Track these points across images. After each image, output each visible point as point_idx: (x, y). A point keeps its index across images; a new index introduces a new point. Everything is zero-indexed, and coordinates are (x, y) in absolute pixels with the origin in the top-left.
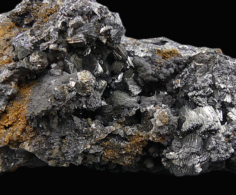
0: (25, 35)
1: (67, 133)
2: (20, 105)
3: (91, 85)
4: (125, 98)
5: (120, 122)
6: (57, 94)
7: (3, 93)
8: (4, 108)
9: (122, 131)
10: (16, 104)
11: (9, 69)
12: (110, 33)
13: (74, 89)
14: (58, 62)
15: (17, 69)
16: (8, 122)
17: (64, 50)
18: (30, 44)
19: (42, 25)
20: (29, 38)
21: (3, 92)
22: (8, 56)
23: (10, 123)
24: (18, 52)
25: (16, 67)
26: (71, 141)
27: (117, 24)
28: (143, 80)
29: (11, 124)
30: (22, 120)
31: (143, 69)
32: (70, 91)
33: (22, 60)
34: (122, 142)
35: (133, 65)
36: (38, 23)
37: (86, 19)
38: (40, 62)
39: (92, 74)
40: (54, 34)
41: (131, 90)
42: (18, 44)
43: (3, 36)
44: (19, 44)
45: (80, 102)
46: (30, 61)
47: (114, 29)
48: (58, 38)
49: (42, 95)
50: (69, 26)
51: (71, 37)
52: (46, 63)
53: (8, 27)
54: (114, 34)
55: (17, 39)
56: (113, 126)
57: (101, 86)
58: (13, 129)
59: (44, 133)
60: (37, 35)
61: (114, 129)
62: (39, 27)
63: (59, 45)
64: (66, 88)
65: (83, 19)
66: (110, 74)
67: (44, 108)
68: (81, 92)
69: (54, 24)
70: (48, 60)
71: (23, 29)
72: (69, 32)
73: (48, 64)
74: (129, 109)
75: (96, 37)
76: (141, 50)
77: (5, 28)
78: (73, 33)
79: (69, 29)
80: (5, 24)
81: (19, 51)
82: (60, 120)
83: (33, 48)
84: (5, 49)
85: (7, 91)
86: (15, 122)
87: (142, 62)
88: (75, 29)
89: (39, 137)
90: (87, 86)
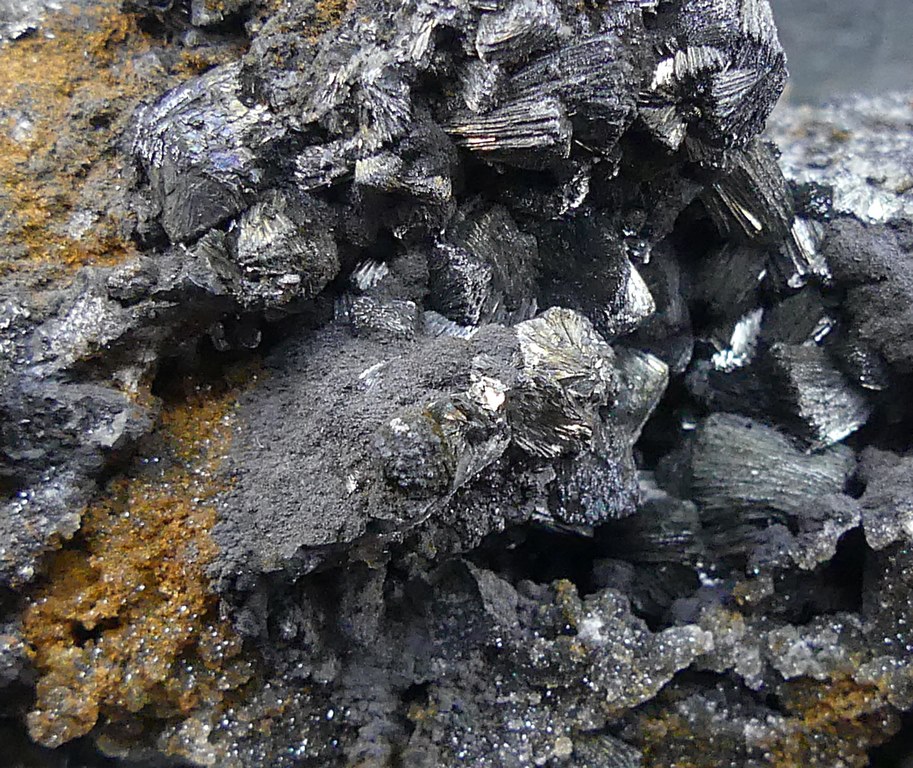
0: (209, 96)
1: (440, 666)
2: (169, 505)
3: (594, 399)
4: (775, 464)
5: (741, 602)
6: (406, 458)
7: (73, 433)
8: (74, 519)
9: (753, 655)
10: (144, 497)
11: (110, 298)
12: (708, 91)
13: (499, 425)
14: (398, 257)
15: (158, 297)
16: (92, 606)
17: (441, 186)
18: (243, 156)
19: (312, 40)
20: (232, 118)
21: (71, 425)
22: (99, 213)
23: (105, 608)
24: (169, 198)
25: (155, 283)
26: (460, 713)
27: (755, 36)
28: (883, 359)
29: (115, 614)
30: (176, 595)
31: (884, 293)
32: (474, 438)
33: (187, 246)
34: (748, 717)
35: (824, 271)
36: (286, 30)
37: (578, 12)
38: (299, 259)
39: (595, 328)
40: (385, 99)
41: (810, 418)
42: (169, 148)
43: (70, 95)
44: (175, 150)
45: (526, 492)
46: (241, 254)
47: (733, 67)
48: (408, 118)
49: (302, 454)
50: (476, 52)
51: (486, 114)
52: (330, 261)
53: (96, 39)
54: (730, 96)
55: (161, 120)
56: (705, 629)
57: (641, 391)
58: (126, 646)
59: (303, 670)
60: (279, 100)
61: (709, 646)
62: (294, 52)
63: (409, 158)
64: (450, 417)
65: (561, 10)
66: (688, 321)
67: (320, 531)
68: (533, 438)
69: (387, 37)
70: (342, 242)
71: (184, 53)
72: (478, 88)
73: (337, 266)
74: (795, 531)
75: (631, 111)
76: (866, 176)
77: (79, 43)
78: (498, 94)
79: (473, 68)
80: (79, 19)
81: (175, 195)
82: (398, 593)
83: (256, 176)
84: (82, 174)
85: (92, 420)
86: (136, 605)
87: (881, 253)
88: (511, 69)
89: (275, 688)
90: (570, 405)
